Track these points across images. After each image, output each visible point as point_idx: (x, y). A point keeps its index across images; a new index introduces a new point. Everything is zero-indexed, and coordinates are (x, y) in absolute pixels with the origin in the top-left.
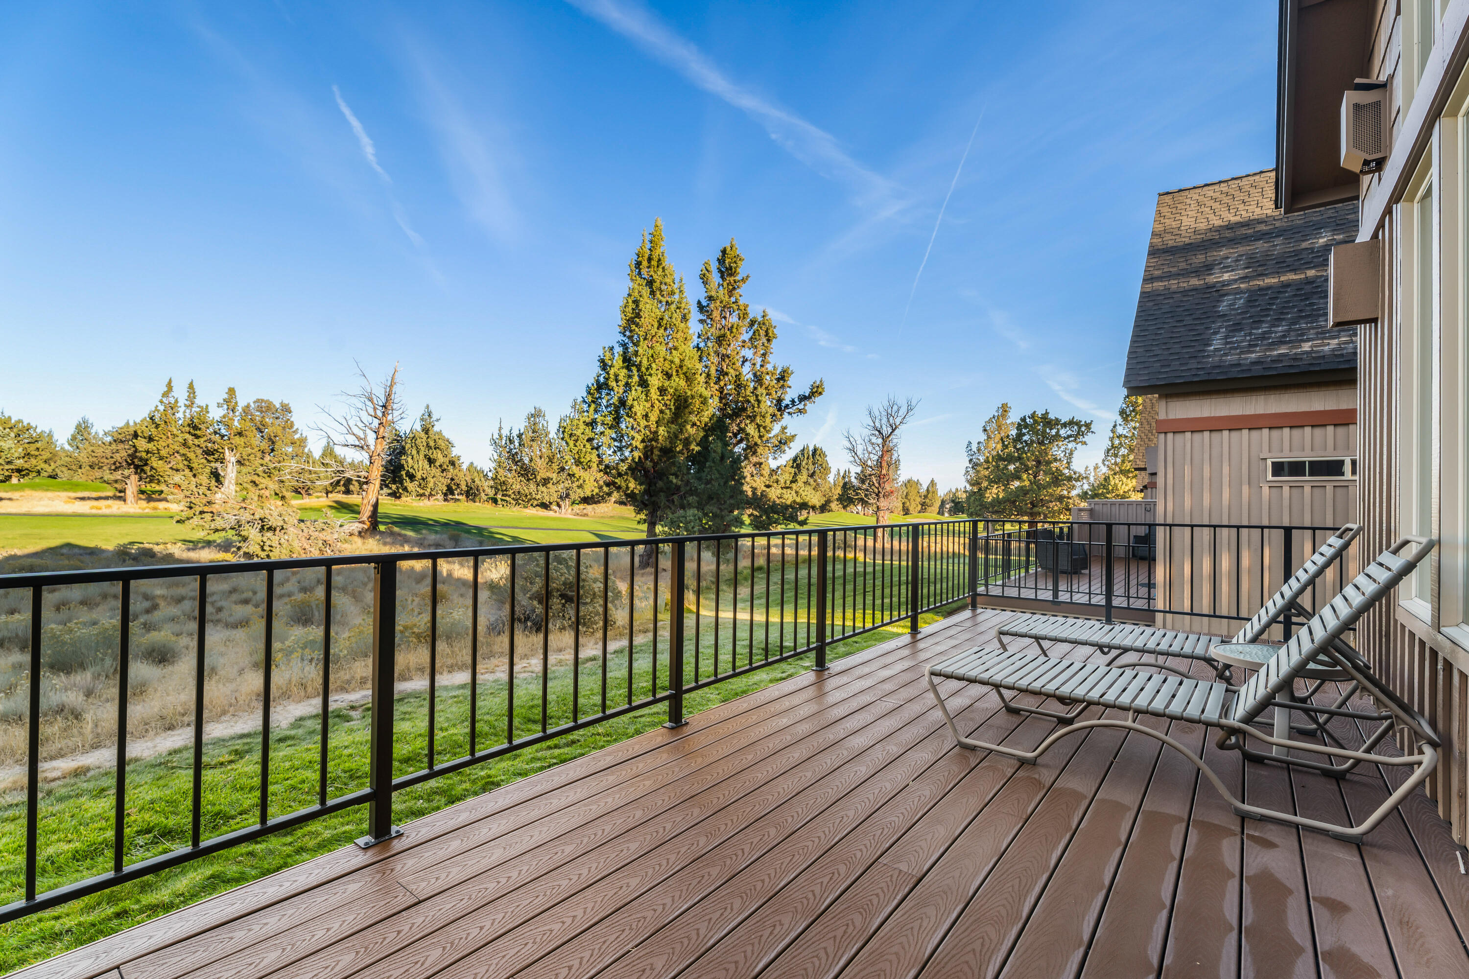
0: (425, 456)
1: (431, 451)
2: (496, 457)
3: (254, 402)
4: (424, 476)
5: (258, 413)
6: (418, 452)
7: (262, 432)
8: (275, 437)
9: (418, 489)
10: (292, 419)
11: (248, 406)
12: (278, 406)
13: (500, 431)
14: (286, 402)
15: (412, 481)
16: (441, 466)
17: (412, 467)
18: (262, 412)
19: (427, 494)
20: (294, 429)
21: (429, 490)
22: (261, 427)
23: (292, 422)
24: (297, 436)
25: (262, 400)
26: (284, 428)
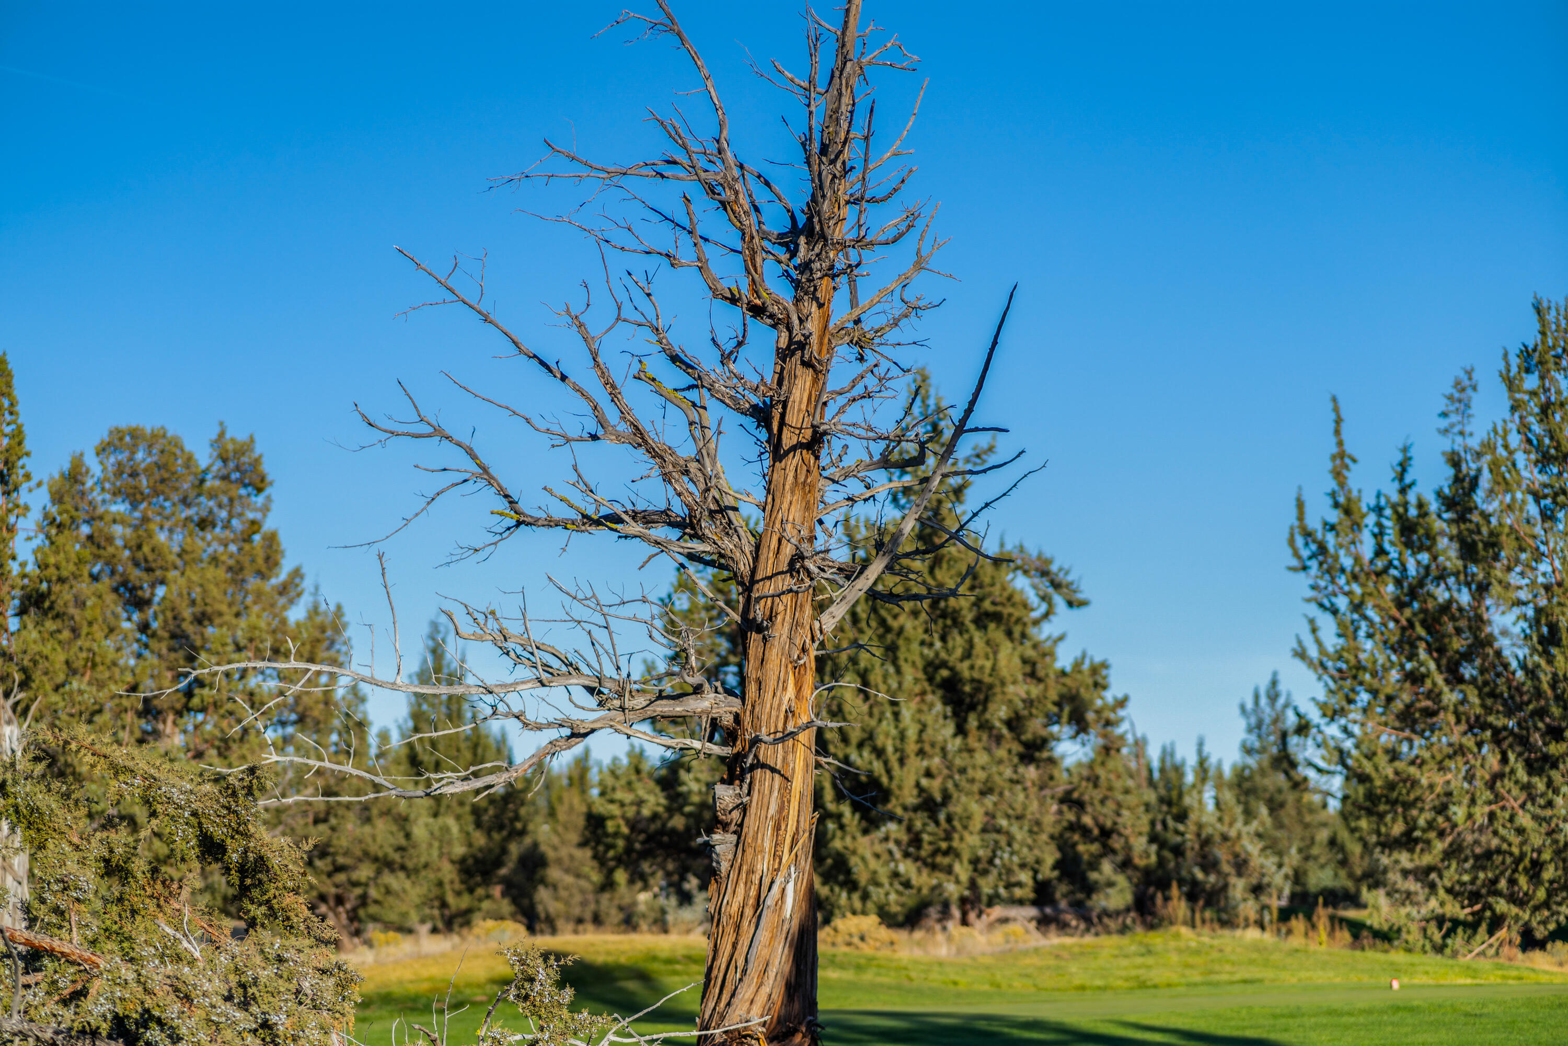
0: (931, 668)
1: (958, 642)
2: (1331, 640)
3: (102, 450)
4: (934, 786)
5: (120, 507)
6: (891, 651)
7: (141, 604)
8: (201, 619)
9: (906, 867)
10: (269, 525)
11: (74, 476)
12: (204, 457)
13: (1338, 475)
14: (237, 433)
15: (870, 823)
16: (1015, 723)
17: (868, 740)
18: (134, 498)
19: (952, 890)
20: (283, 575)
21: (963, 871)
22: (135, 574)
23: (271, 539)
24: (296, 614)
25: (135, 434)
26: (236, 571)
